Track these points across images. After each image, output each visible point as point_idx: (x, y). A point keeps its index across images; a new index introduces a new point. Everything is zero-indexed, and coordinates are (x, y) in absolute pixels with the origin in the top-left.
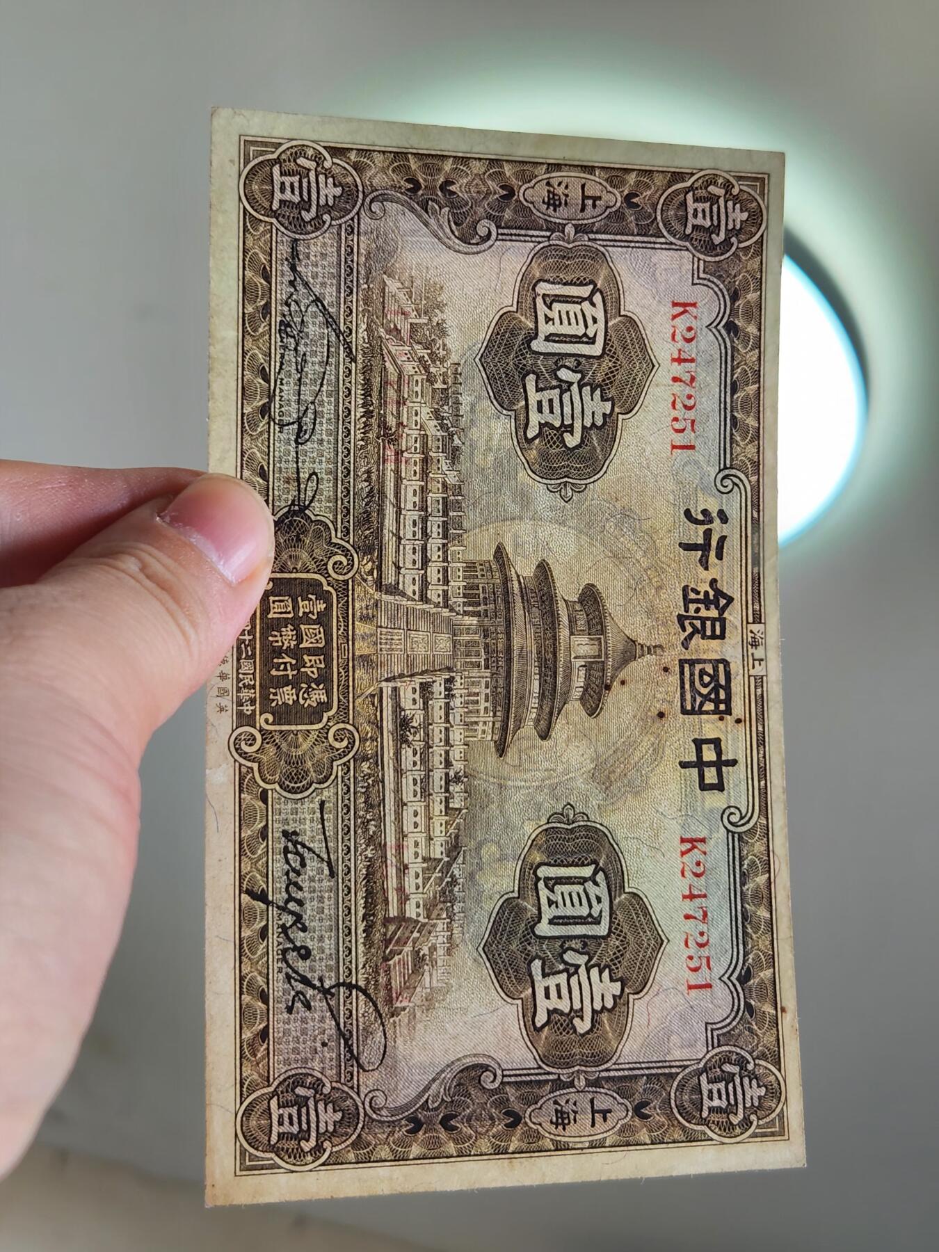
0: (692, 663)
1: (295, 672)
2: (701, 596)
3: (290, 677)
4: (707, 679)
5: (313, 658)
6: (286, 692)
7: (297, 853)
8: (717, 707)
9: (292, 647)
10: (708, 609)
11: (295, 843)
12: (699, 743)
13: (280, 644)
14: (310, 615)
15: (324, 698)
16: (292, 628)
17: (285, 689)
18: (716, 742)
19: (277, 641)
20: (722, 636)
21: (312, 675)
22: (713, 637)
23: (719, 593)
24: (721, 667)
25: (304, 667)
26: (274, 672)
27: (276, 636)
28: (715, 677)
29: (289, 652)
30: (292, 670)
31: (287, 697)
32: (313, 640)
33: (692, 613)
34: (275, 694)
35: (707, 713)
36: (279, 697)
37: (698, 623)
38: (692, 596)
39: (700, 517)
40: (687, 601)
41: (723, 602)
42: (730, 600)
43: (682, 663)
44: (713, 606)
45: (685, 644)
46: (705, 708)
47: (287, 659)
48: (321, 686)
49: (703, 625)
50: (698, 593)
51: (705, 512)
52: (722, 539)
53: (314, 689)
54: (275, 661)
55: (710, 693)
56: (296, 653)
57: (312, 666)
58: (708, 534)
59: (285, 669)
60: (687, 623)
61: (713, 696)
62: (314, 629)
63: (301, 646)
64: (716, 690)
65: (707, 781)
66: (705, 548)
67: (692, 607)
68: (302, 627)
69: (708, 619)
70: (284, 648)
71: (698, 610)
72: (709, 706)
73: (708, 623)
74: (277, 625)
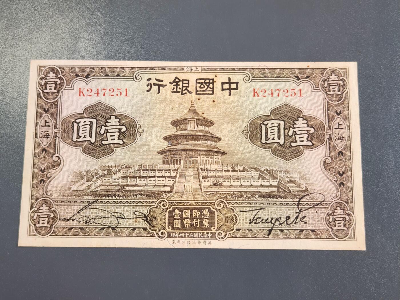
0: (197, 91)
1: (198, 219)
2: (175, 87)
3: (200, 221)
4: (202, 86)
5: (194, 213)
6: (205, 222)
7: (256, 220)
8: (211, 83)
9: (190, 220)
10: (179, 85)
11: (253, 220)
12: (223, 89)
13: (189, 224)
14: (180, 214)
15: (207, 210)
16: (184, 220)
17: (203, 223)
18: (223, 84)
19: (188, 225)
20: (188, 81)
21: (199, 214)
22: (188, 83)
23: (174, 81)
24: (198, 81)
25: (196, 216)
26: (198, 226)
27: (186, 226)
28: (202, 83)
29: (192, 221)
30: (198, 220)
31: (206, 222)
32: (188, 213)
33: (180, 90)
34: (205, 226)
35: (213, 87)
36: (206, 225)
37: (184, 88)
38: (175, 90)
39: (149, 87)
40: (177, 92)
41: (177, 80)
42: (176, 78)
43: (197, 94)
44: (179, 83)
45: (190, 93)
46: (212, 87)
47: (194, 222)
48: (203, 211)
49: (184, 87)
50: (174, 88)
51: (148, 85)
52: (156, 80)
53: (204, 213)
54: (194, 225)
55: (207, 85)
56: (192, 219)
57: (196, 214)
58: (155, 85)
59: (197, 222)
60: (184, 92)
61: (208, 84)
62: (184, 213)
63: (190, 217)
64: (206, 83)
65: (235, 87)
66: (159, 86)
67: (178, 90)
68: (183, 217)
69: (182, 85)
70: (190, 223)
71: (180, 88)
72: (211, 86)
73: (184, 85)
74: (183, 225)
